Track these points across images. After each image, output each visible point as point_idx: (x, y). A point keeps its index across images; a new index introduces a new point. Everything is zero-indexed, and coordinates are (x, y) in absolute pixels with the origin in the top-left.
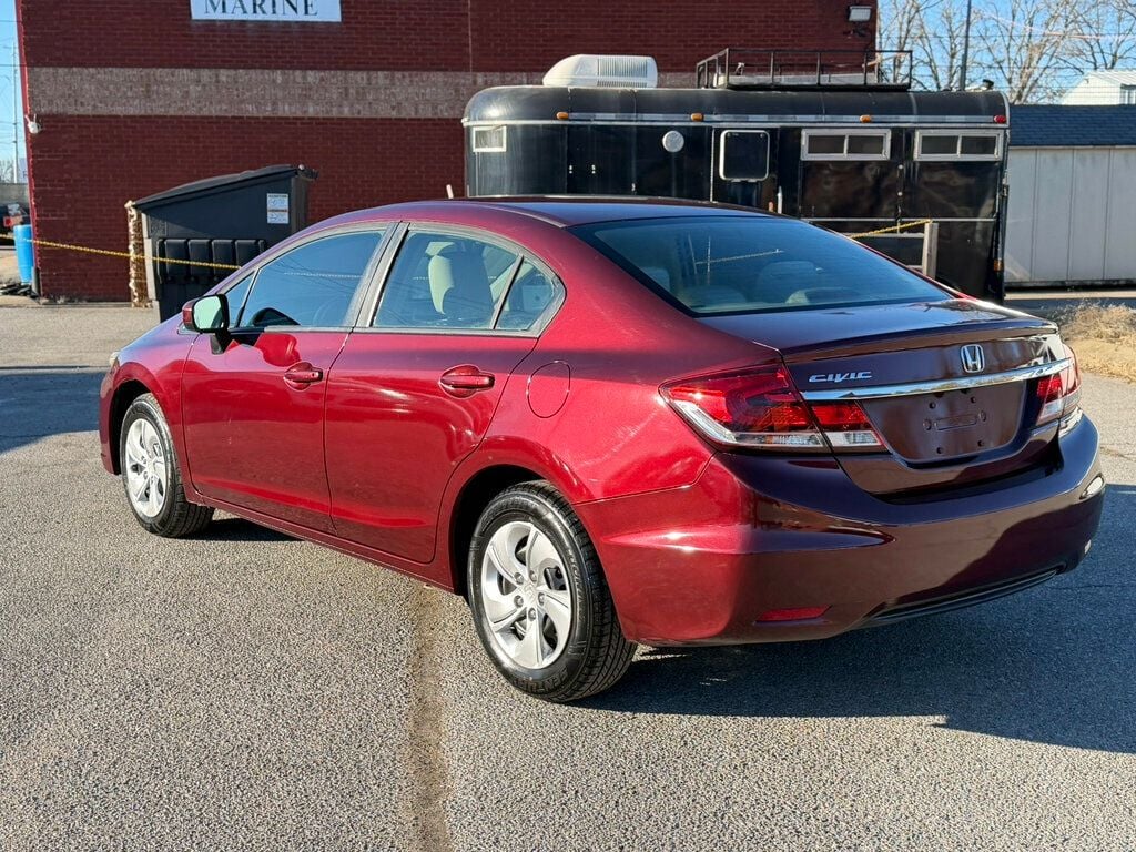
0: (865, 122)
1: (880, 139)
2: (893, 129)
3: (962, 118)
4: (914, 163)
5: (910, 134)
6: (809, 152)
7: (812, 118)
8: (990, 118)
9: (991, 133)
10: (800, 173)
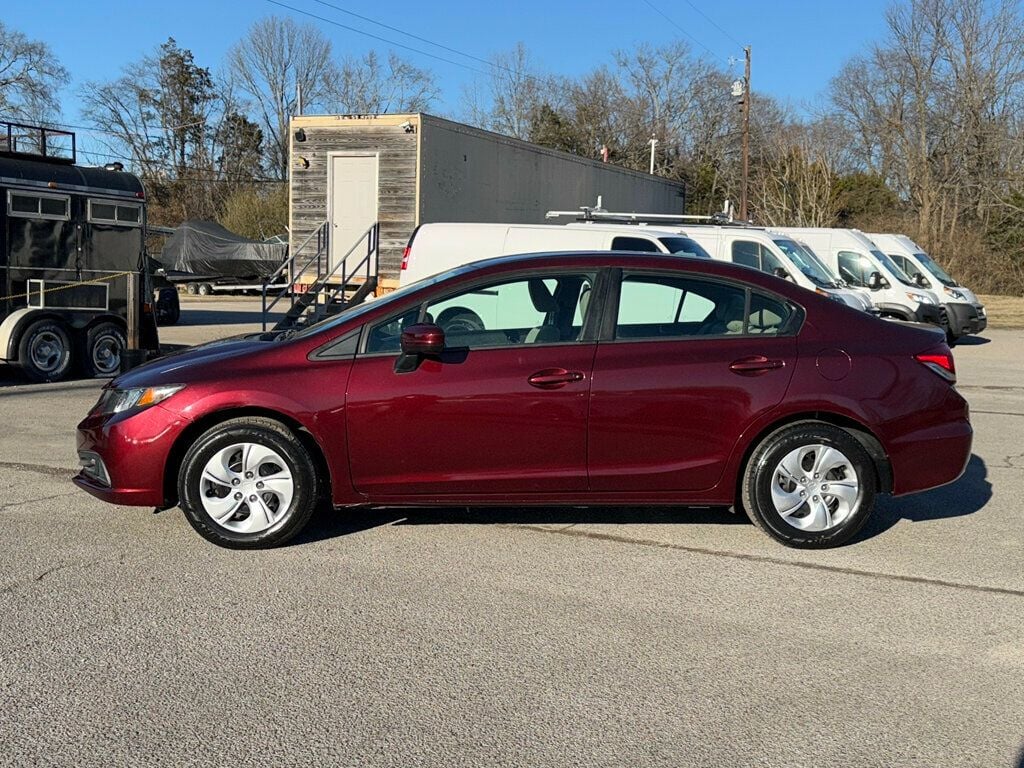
0: (52, 187)
1: (64, 203)
2: (72, 195)
3: (116, 192)
4: (88, 224)
5: (83, 200)
6: (13, 210)
7: (14, 180)
8: (132, 193)
9: (135, 206)
10: (7, 225)
